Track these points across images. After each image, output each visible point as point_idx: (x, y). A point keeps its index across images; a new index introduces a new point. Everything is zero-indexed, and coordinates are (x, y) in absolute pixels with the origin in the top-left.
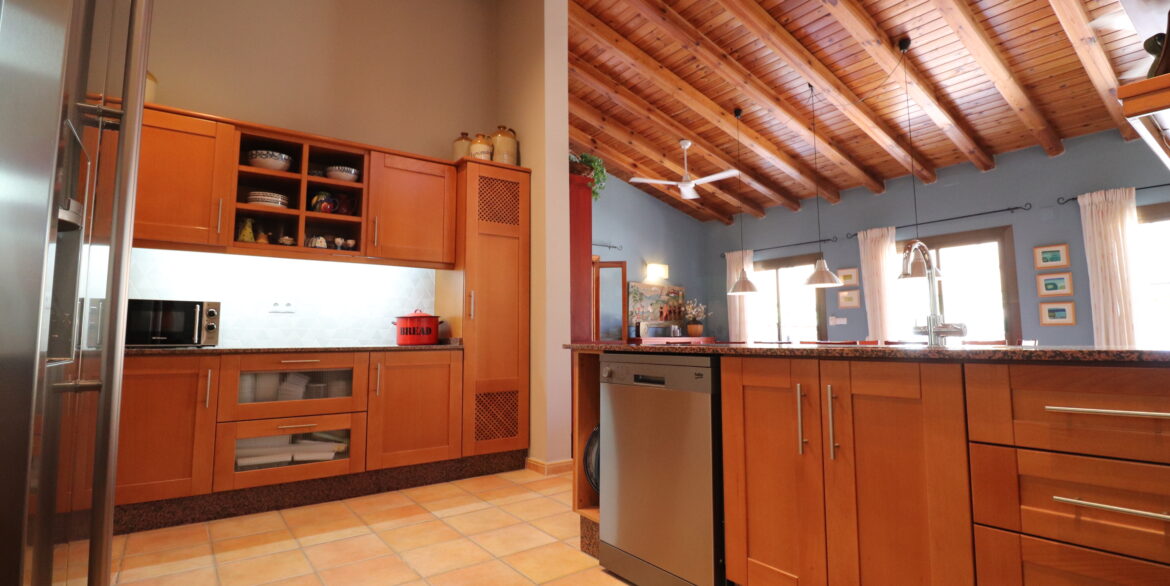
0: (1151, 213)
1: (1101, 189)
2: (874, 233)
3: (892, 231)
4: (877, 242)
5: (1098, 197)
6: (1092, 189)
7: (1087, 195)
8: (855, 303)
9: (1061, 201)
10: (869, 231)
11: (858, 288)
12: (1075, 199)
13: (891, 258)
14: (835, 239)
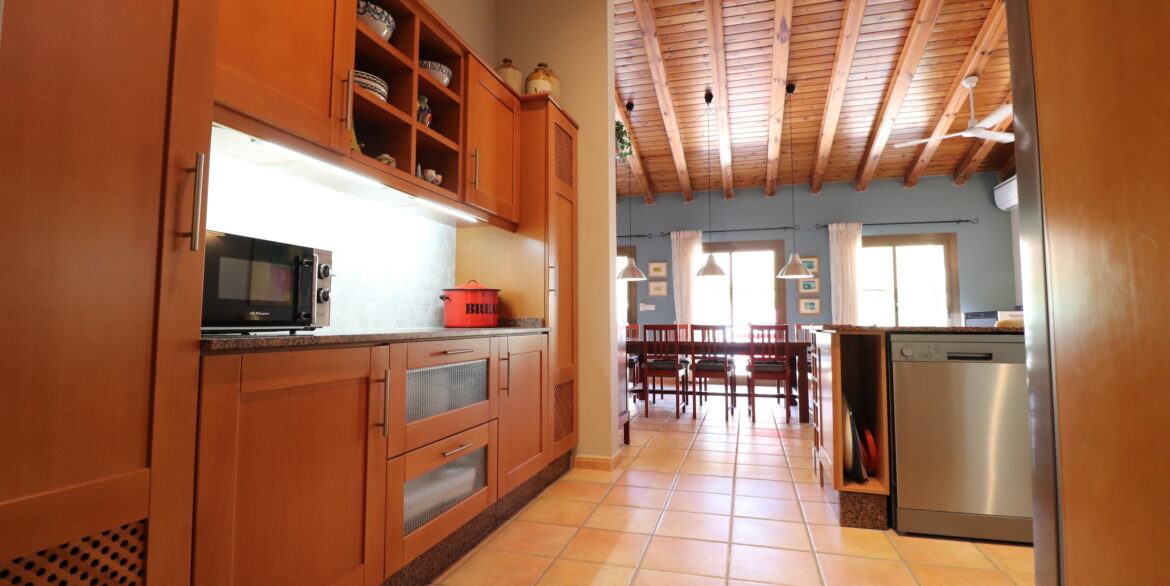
0: (868, 241)
1: (842, 222)
2: (684, 234)
3: (700, 233)
4: (688, 242)
5: (842, 227)
6: (838, 221)
7: (835, 225)
8: (664, 292)
9: (818, 227)
10: (682, 233)
11: (668, 279)
12: (827, 226)
13: (698, 256)
14: (650, 236)
